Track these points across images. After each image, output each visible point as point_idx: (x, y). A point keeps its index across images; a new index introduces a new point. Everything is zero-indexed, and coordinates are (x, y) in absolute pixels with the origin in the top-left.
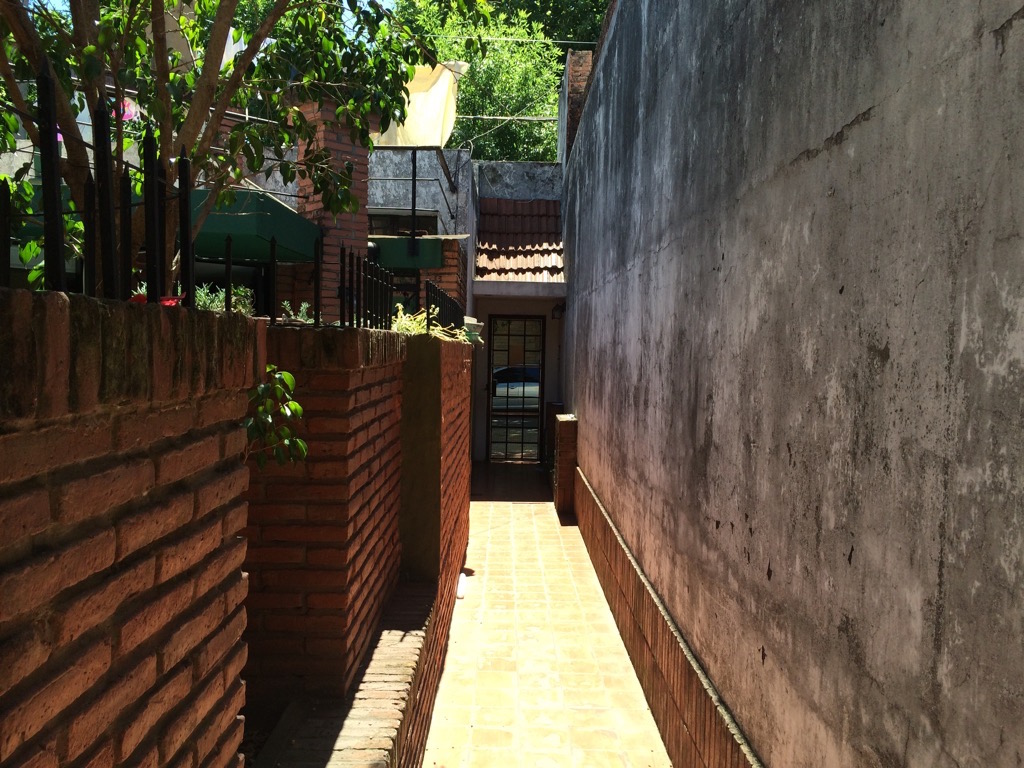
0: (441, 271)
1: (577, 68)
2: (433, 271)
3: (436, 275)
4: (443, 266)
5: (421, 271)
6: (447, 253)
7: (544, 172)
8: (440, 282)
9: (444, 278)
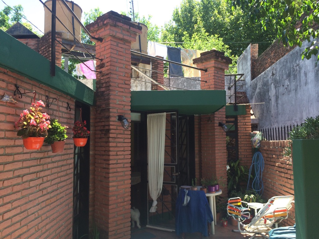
0: (245, 116)
1: (253, 49)
2: (242, 116)
3: (243, 117)
4: (246, 114)
5: (238, 116)
6: (247, 110)
7: (239, 83)
8: (245, 119)
9: (246, 118)
